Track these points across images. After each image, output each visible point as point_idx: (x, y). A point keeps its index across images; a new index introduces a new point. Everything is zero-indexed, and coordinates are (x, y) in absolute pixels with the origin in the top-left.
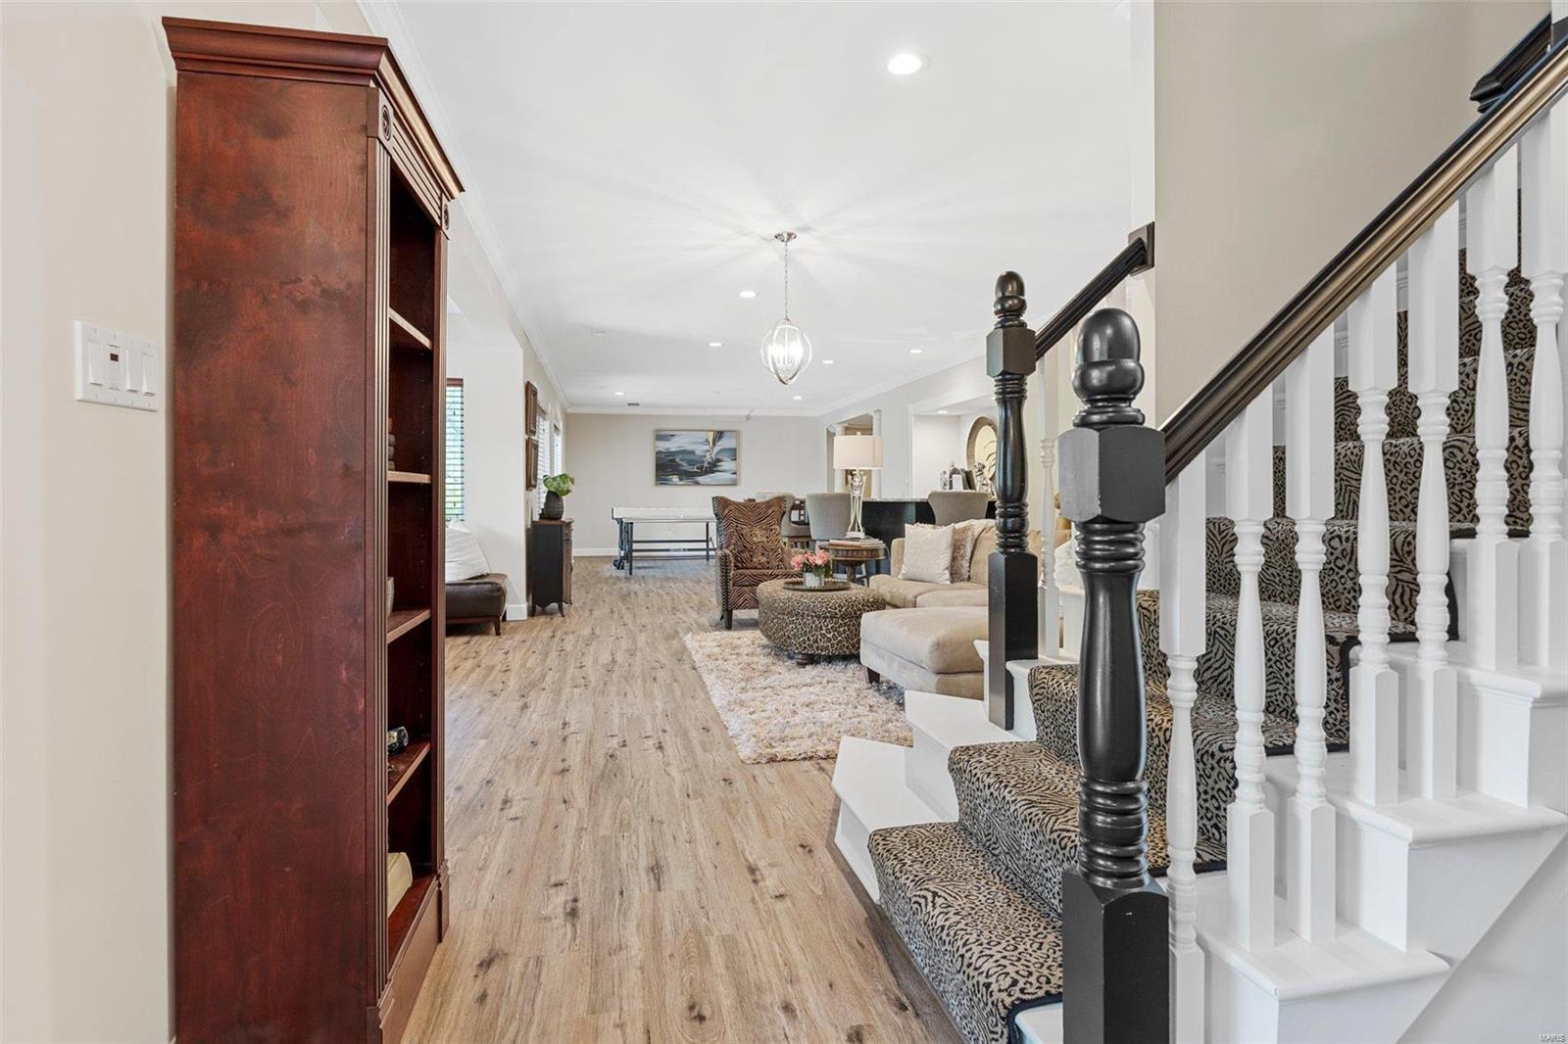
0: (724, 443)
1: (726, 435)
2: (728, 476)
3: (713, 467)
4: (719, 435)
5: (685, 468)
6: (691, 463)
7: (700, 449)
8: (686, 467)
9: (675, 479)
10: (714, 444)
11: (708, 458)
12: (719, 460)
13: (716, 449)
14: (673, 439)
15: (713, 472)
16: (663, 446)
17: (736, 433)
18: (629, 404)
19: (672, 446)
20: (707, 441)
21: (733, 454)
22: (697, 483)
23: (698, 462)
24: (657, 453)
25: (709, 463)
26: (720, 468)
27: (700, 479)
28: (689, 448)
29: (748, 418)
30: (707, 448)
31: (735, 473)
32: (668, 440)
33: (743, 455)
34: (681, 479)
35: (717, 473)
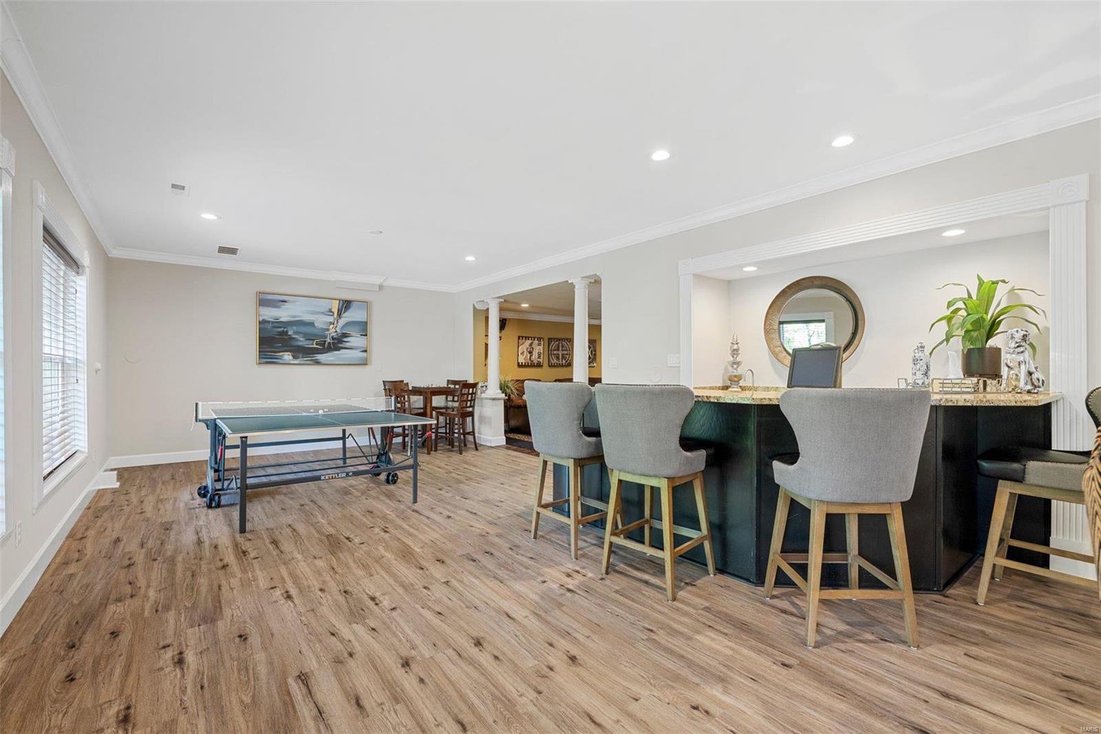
0: (349, 316)
1: (354, 305)
2: (357, 354)
3: (337, 344)
4: (346, 305)
5: (300, 344)
6: (309, 337)
7: (321, 321)
8: (302, 341)
9: (287, 356)
10: (339, 315)
11: (332, 332)
12: (345, 335)
13: (342, 322)
14: (287, 305)
15: (339, 349)
16: (269, 313)
17: (366, 305)
18: (222, 250)
19: (283, 314)
20: (330, 311)
21: (363, 328)
22: (318, 363)
23: (317, 336)
24: (260, 323)
25: (333, 338)
26: (347, 345)
27: (320, 357)
28: (307, 318)
29: (381, 287)
30: (331, 319)
31: (366, 351)
32: (278, 307)
33: (374, 329)
34: (294, 357)
35: (343, 351)
